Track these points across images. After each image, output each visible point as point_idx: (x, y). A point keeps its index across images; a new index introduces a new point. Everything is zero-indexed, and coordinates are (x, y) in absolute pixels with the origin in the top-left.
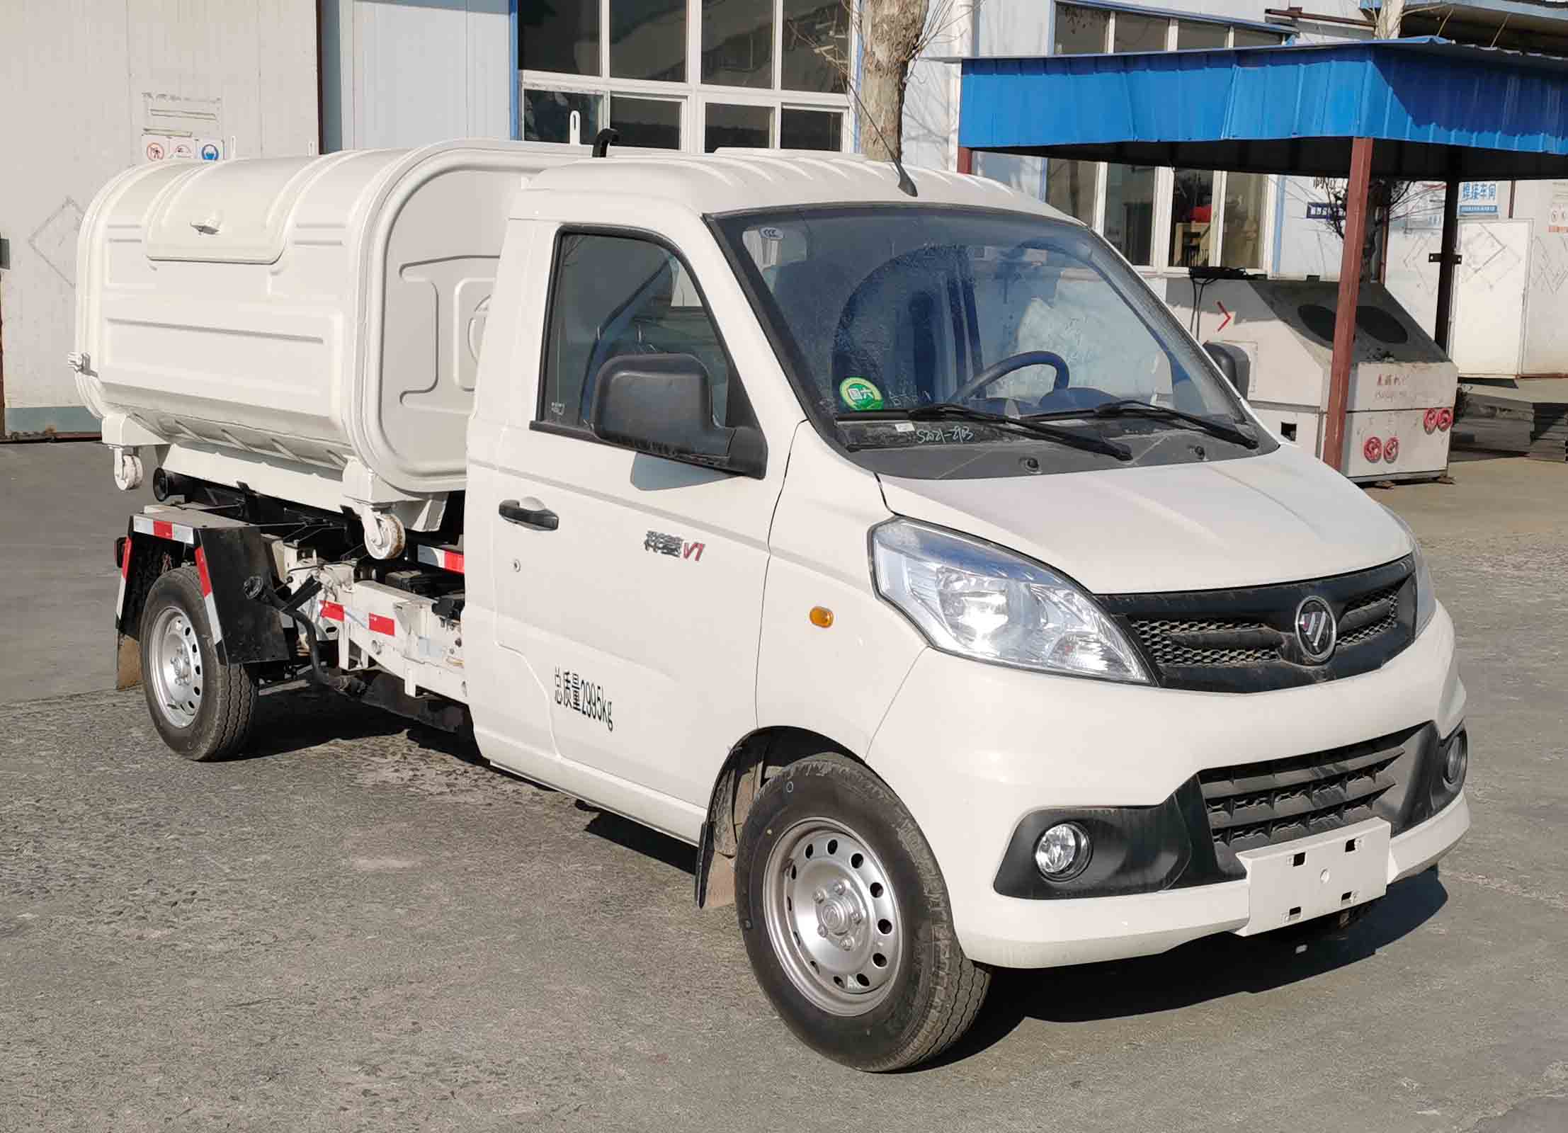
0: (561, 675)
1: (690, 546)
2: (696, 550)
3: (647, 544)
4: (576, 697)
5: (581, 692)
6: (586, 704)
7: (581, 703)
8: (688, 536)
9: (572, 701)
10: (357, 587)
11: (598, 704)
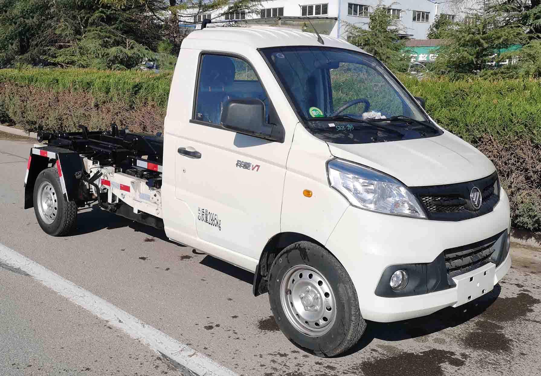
0: (201, 210)
1: (254, 167)
2: (257, 168)
3: (237, 165)
4: (206, 218)
5: (209, 216)
6: (210, 220)
7: (208, 220)
8: (254, 162)
9: (205, 219)
10: (115, 174)
11: (215, 221)
